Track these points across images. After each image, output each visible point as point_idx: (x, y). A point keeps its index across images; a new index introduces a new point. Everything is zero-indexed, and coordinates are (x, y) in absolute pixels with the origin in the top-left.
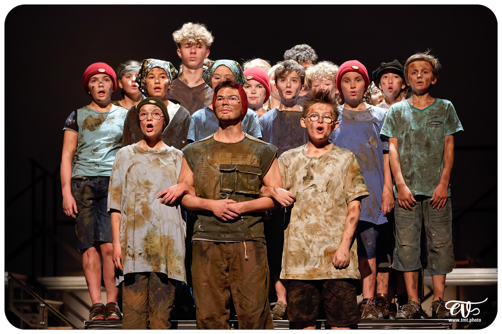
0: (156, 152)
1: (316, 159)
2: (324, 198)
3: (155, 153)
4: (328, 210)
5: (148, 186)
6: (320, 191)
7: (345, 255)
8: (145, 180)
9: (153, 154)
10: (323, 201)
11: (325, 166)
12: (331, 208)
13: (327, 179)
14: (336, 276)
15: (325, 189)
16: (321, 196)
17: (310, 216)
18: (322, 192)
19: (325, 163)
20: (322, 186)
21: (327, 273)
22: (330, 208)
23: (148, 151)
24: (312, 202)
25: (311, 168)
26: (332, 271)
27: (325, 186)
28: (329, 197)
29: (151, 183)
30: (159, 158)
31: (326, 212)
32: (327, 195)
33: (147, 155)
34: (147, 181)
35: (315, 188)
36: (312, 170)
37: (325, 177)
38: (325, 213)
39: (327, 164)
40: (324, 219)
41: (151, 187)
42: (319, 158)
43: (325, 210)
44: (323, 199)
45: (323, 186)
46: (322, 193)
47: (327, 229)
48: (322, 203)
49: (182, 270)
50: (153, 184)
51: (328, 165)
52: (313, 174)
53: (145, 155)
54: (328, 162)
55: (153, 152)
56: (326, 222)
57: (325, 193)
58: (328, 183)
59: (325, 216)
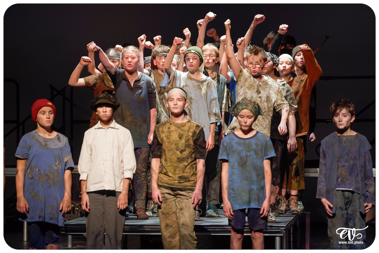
0: (199, 81)
1: (261, 82)
4: (264, 112)
5: (191, 100)
6: (263, 101)
8: (190, 97)
9: (197, 82)
10: (264, 107)
13: (267, 95)
15: (266, 100)
20: (264, 99)
22: (266, 111)
23: (195, 79)
25: (260, 87)
27: (266, 99)
28: (266, 105)
30: (200, 84)
33: (194, 81)
34: (191, 97)
35: (260, 98)
36: (260, 89)
41: (192, 101)
42: (263, 82)
46: (264, 102)
47: (263, 123)
50: (194, 100)
51: (266, 88)
53: (192, 81)
54: (267, 87)
56: (263, 119)
57: (265, 102)
58: (267, 97)
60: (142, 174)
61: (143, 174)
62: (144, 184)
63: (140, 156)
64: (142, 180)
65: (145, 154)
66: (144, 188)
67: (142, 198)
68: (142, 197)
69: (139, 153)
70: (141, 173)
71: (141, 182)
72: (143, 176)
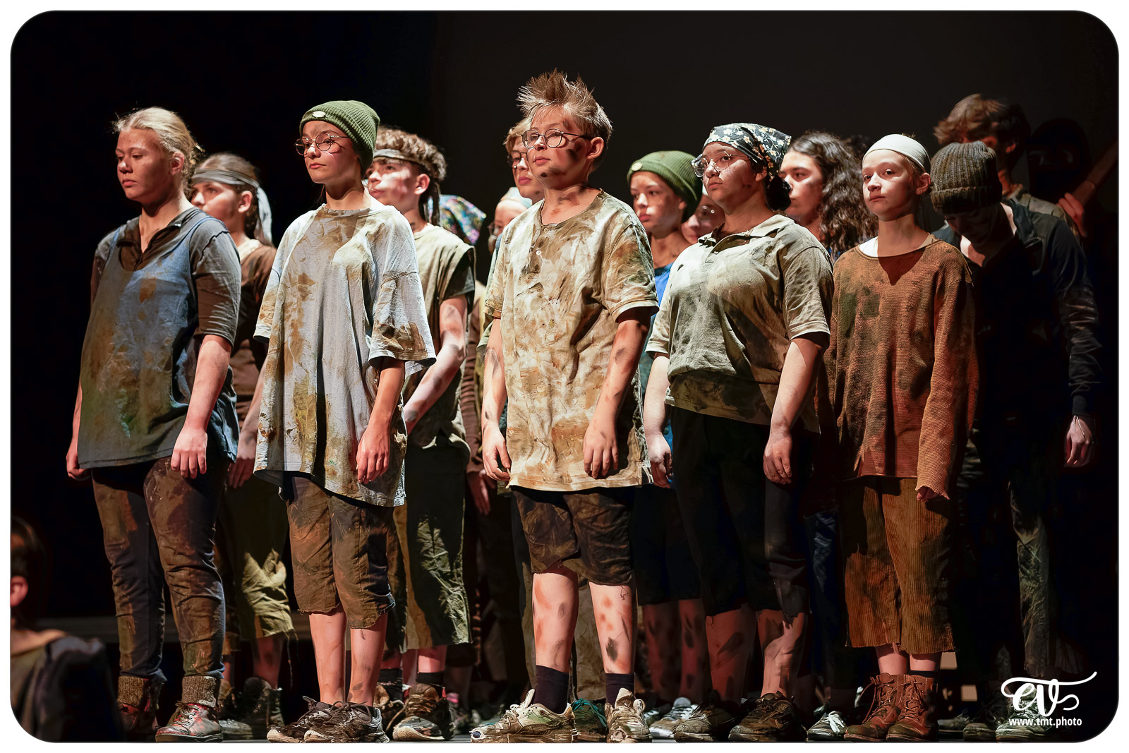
0: (343, 214)
1: (551, 229)
2: (553, 313)
3: (340, 215)
4: (557, 339)
6: (547, 297)
7: (603, 434)
8: (299, 276)
9: (335, 219)
10: (550, 318)
11: (564, 242)
12: (565, 334)
13: (562, 271)
14: (579, 483)
15: (557, 293)
16: (547, 308)
17: (525, 353)
18: (550, 299)
19: (565, 237)
20: (551, 288)
21: (561, 477)
22: (562, 334)
23: (329, 211)
24: (529, 320)
25: (538, 249)
26: (571, 475)
27: (558, 287)
28: (561, 310)
29: (311, 281)
30: (342, 226)
31: (553, 342)
32: (558, 305)
34: (304, 274)
35: (539, 290)
36: (540, 254)
37: (560, 267)
38: (552, 346)
39: (568, 239)
40: (549, 358)
42: (557, 227)
43: (551, 337)
44: (549, 314)
45: (554, 287)
46: (551, 302)
47: (555, 381)
48: (547, 323)
49: (340, 469)
50: (313, 283)
52: (540, 261)
53: (323, 221)
54: (572, 236)
55: (336, 214)
56: (554, 365)
57: (555, 301)
58: (564, 281)
59: (552, 353)
60: (177, 574)
61: (183, 574)
62: (193, 613)
63: (157, 508)
64: (183, 598)
65: (171, 498)
66: (198, 628)
67: (196, 665)
68: (195, 662)
69: (151, 499)
70: (174, 574)
71: (184, 607)
72: (184, 584)
